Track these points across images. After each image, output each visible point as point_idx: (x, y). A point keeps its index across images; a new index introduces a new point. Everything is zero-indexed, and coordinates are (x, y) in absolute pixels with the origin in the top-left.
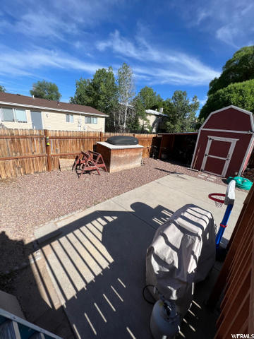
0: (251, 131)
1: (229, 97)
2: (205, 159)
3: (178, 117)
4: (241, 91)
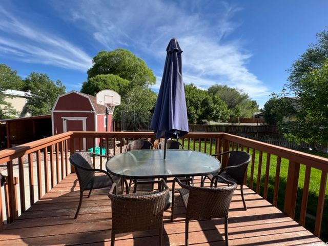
0: (93, 110)
1: (97, 84)
4: (105, 80)
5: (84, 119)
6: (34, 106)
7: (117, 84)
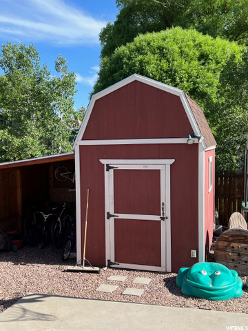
0: (194, 136)
1: (141, 62)
2: (110, 225)
3: (28, 116)
4: (161, 49)
5: (164, 166)
6: (10, 132)
7: (198, 54)
